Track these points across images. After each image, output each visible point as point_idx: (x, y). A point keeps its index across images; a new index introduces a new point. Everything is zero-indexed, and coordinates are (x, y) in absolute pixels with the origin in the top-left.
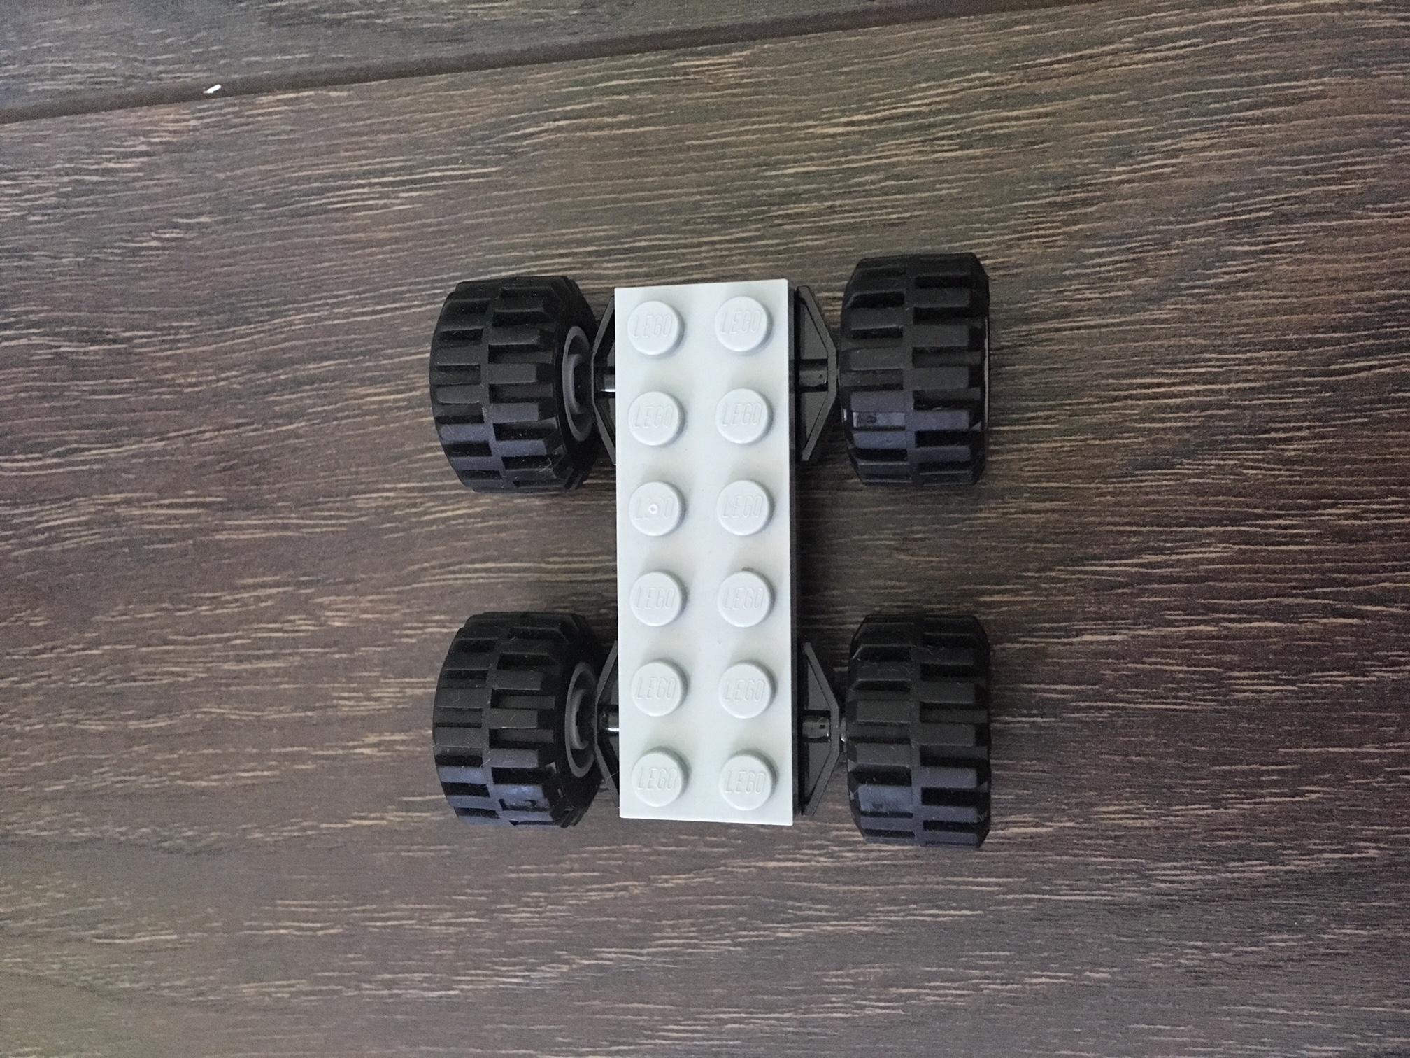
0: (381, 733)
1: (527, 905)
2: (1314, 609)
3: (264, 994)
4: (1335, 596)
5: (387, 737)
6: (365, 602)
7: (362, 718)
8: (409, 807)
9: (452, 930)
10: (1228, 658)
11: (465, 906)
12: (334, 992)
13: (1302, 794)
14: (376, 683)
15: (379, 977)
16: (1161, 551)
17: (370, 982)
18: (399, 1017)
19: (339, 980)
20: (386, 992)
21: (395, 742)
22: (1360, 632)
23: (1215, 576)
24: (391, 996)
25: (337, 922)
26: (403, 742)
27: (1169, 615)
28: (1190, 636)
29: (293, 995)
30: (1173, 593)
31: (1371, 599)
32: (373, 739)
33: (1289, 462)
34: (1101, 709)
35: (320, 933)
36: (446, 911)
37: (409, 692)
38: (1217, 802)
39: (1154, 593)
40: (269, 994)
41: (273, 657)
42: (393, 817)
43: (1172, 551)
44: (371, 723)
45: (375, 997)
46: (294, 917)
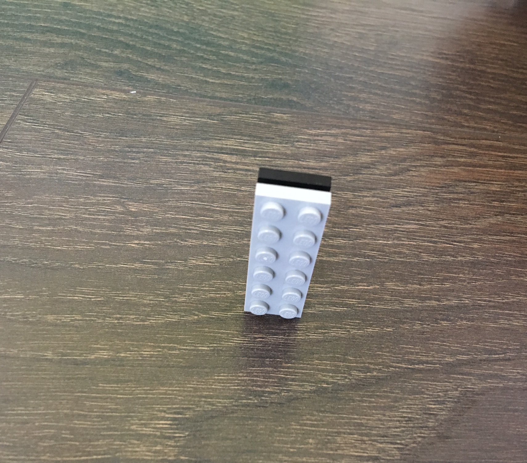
0: (140, 241)
1: (185, 296)
2: (441, 242)
3: (57, 320)
4: (446, 240)
5: (142, 242)
6: (145, 206)
7: (134, 236)
8: (145, 263)
9: (152, 302)
10: (420, 250)
11: (159, 295)
12: (92, 320)
13: (445, 285)
14: (143, 227)
15: (115, 316)
16: (400, 225)
17: (110, 318)
18: (119, 331)
19: (96, 316)
20: (116, 321)
21: (145, 244)
22: (454, 249)
23: (414, 232)
24: (118, 323)
25: (102, 296)
26: (148, 244)
27: (403, 239)
28: (409, 244)
29: (72, 320)
30: (403, 234)
31: (455, 242)
32: (136, 242)
33: (430, 211)
34: (385, 259)
35: (93, 300)
36: (151, 296)
37: (154, 231)
38: (420, 285)
39: (398, 233)
40: (60, 320)
41: (105, 215)
42: (137, 265)
43: (402, 225)
44: (138, 238)
45: (110, 323)
46: (83, 293)
